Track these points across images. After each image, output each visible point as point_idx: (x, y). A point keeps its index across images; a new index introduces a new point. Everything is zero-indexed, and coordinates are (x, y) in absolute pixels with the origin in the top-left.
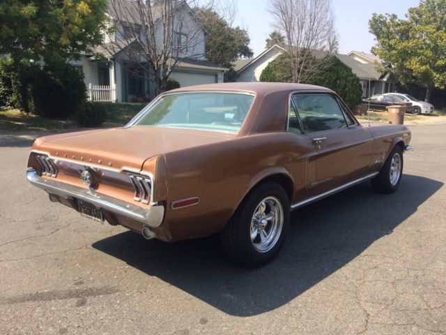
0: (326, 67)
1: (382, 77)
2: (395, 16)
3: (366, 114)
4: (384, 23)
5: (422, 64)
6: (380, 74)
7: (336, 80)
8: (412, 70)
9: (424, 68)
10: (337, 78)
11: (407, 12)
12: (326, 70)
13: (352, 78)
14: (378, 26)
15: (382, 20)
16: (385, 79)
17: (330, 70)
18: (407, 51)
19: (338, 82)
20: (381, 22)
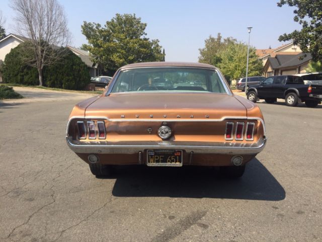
0: (64, 56)
1: (94, 65)
2: (99, 25)
3: (95, 90)
4: (91, 29)
5: (121, 58)
6: (93, 63)
7: (72, 66)
8: (114, 62)
9: (121, 60)
10: (73, 65)
11: (106, 24)
12: (64, 58)
13: (83, 65)
14: (88, 30)
15: (90, 26)
16: (96, 67)
17: (67, 58)
18: (110, 49)
19: (74, 67)
20: (90, 28)
